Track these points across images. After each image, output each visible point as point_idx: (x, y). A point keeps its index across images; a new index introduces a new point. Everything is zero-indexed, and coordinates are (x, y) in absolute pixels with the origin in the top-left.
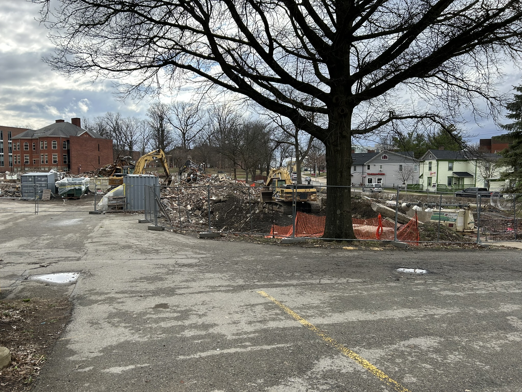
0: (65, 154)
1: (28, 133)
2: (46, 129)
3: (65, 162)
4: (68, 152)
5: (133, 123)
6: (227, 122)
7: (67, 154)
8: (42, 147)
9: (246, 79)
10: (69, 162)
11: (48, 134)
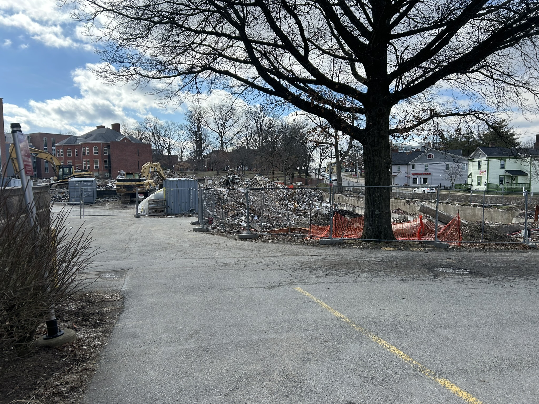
0: (106, 160)
1: (70, 139)
2: (88, 135)
3: (106, 167)
4: (109, 156)
5: (171, 127)
6: (264, 124)
7: (107, 160)
8: (84, 153)
9: (282, 82)
10: (110, 167)
11: (89, 141)
